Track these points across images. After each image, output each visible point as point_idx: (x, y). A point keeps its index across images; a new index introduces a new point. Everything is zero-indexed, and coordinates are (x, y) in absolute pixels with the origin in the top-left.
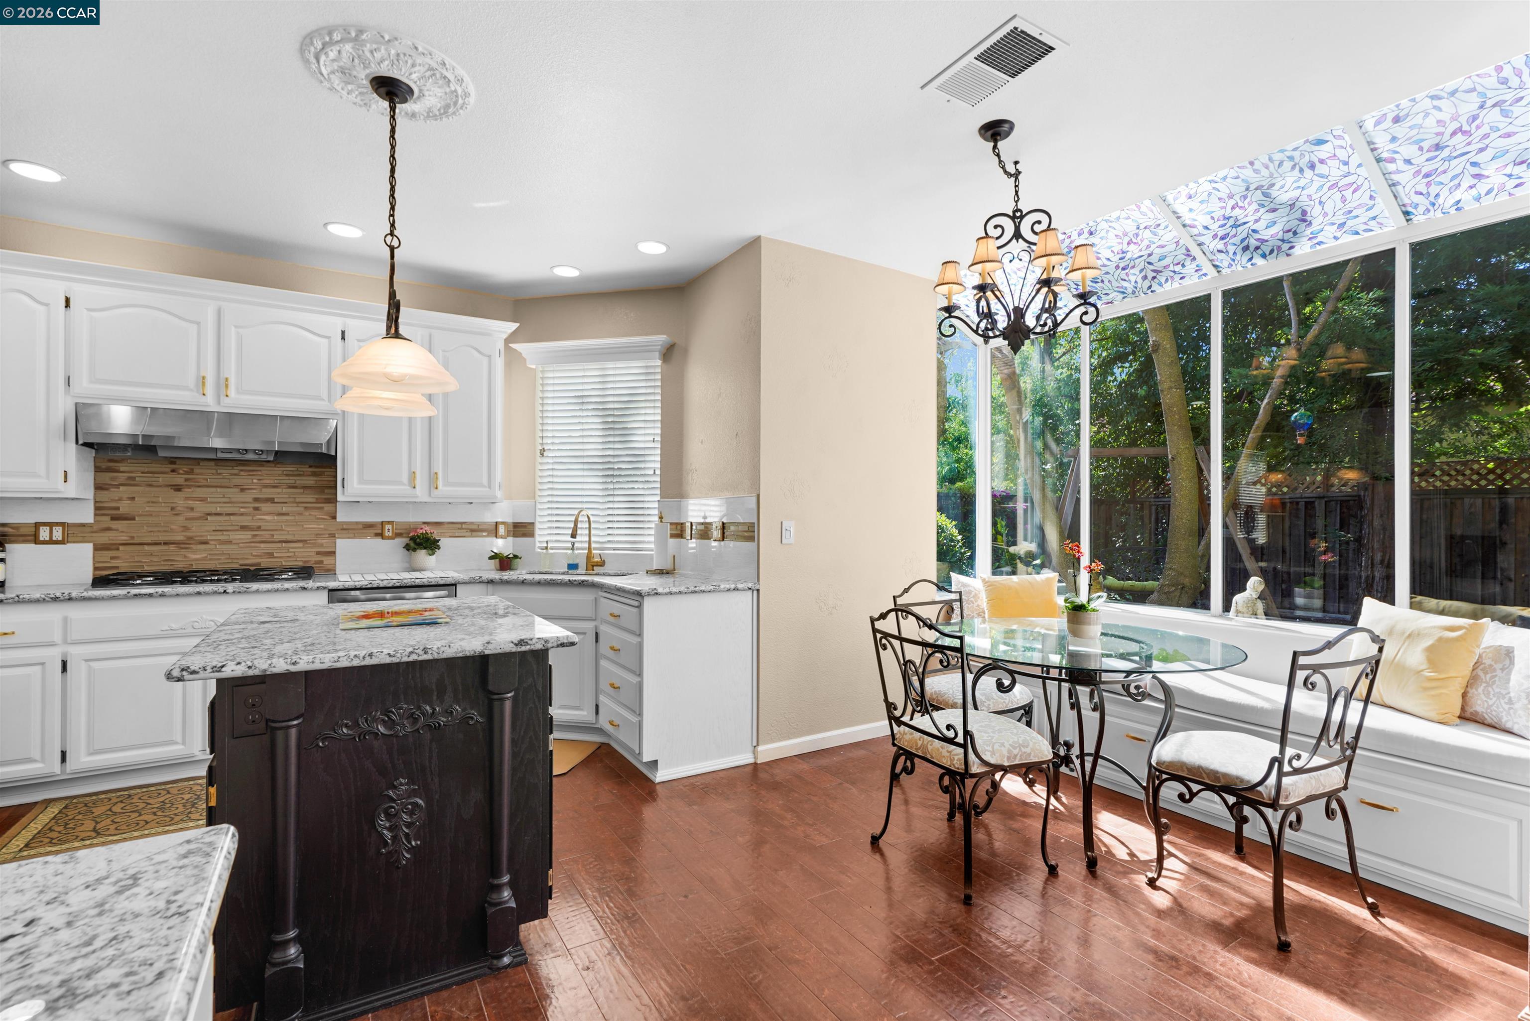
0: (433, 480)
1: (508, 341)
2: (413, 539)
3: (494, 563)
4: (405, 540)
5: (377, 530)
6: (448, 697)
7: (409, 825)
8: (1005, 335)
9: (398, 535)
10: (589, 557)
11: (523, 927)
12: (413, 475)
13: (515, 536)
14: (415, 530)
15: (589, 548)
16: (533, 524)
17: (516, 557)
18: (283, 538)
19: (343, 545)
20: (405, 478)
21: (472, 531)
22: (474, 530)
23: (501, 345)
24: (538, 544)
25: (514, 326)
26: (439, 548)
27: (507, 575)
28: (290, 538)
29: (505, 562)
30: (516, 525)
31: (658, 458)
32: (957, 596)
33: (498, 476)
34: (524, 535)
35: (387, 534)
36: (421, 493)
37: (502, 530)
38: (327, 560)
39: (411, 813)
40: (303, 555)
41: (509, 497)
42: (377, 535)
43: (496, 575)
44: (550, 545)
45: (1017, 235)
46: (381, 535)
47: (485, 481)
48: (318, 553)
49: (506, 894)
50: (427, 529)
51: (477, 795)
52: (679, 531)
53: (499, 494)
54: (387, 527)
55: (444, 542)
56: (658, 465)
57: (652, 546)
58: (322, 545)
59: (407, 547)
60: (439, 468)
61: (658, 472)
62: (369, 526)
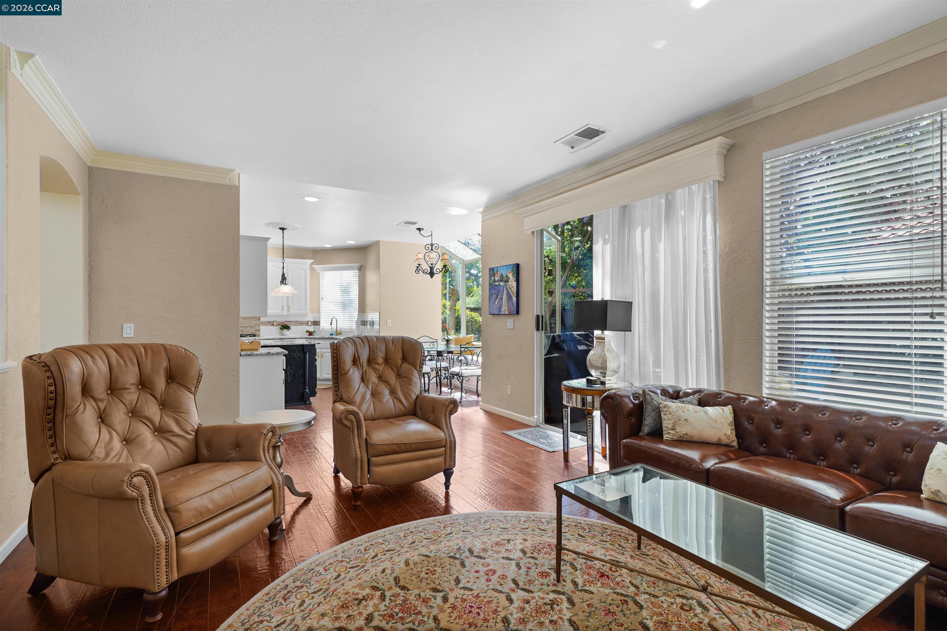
0: (289, 310)
1: (310, 265)
2: (282, 326)
3: (307, 334)
4: (281, 327)
5: (272, 324)
6: (296, 353)
7: (290, 375)
8: (429, 274)
9: (278, 325)
10: (336, 331)
11: (311, 398)
12: (283, 307)
13: (314, 325)
14: (283, 323)
15: (337, 329)
16: (319, 321)
17: (314, 332)
18: (245, 326)
19: (262, 328)
20: (281, 308)
21: (300, 324)
22: (301, 323)
23: (309, 266)
24: (321, 328)
25: (312, 261)
26: (290, 329)
27: (310, 337)
28: (247, 326)
29: (311, 334)
30: (314, 322)
31: (358, 301)
32: (436, 341)
33: (308, 307)
34: (317, 325)
35: (275, 325)
36: (285, 313)
37: (310, 323)
38: (258, 333)
39: (290, 373)
40: (252, 331)
41: (312, 313)
42: (272, 325)
43: (308, 337)
44: (325, 328)
45: (432, 250)
46: (273, 325)
47: (304, 309)
48: (255, 330)
49: (307, 390)
50: (287, 323)
51: (302, 371)
52: (364, 323)
53: (308, 312)
54: (275, 322)
55: (292, 327)
56: (358, 303)
57: (355, 328)
58: (256, 328)
59: (281, 329)
60: (290, 304)
61: (358, 305)
62: (269, 322)
